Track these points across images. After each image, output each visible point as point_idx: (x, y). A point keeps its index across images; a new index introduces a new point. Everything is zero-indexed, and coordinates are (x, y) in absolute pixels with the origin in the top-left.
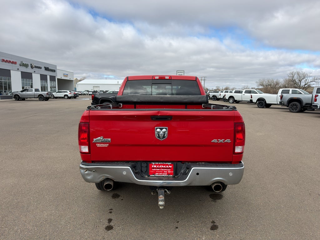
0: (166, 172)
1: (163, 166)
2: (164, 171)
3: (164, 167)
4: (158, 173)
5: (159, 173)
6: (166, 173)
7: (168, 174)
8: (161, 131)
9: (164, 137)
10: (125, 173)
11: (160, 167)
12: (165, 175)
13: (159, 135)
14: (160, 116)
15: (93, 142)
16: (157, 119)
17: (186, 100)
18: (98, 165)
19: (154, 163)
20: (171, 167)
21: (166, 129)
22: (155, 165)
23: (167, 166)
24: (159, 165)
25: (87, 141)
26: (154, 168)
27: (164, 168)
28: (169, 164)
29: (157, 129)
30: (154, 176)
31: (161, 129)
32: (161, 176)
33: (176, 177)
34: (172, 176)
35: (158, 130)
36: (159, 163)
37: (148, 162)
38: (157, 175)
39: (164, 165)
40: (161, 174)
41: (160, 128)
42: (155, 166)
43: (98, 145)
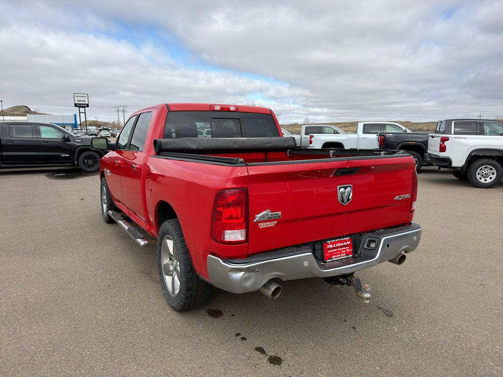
0: (344, 251)
1: (340, 244)
2: (341, 250)
3: (342, 244)
4: (334, 255)
5: (336, 255)
6: (344, 253)
7: (347, 254)
8: (345, 192)
9: (348, 200)
10: (306, 264)
11: (337, 245)
12: (343, 256)
13: (342, 197)
14: (349, 168)
15: (255, 221)
16: (343, 173)
17: (268, 145)
18: (267, 258)
19: (329, 242)
20: (348, 243)
21: (350, 187)
22: (331, 243)
23: (345, 243)
24: (336, 243)
25: (244, 221)
26: (330, 249)
27: (341, 247)
28: (347, 239)
29: (340, 188)
30: (331, 260)
31: (346, 188)
32: (339, 258)
33: (356, 256)
34: (351, 256)
35: (342, 190)
36: (336, 240)
37: (323, 242)
38: (334, 258)
39: (340, 242)
40: (338, 256)
41: (343, 187)
42: (331, 246)
43: (262, 226)
